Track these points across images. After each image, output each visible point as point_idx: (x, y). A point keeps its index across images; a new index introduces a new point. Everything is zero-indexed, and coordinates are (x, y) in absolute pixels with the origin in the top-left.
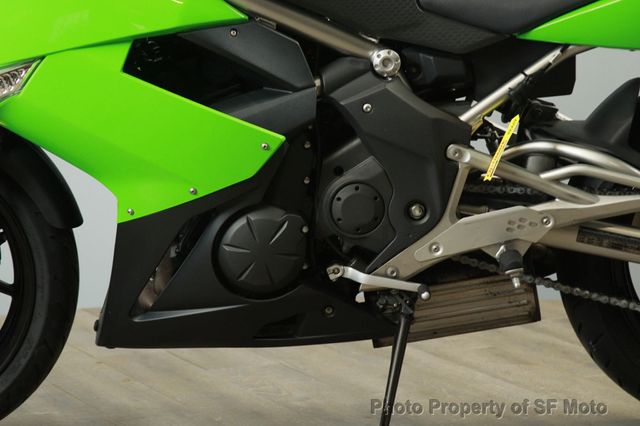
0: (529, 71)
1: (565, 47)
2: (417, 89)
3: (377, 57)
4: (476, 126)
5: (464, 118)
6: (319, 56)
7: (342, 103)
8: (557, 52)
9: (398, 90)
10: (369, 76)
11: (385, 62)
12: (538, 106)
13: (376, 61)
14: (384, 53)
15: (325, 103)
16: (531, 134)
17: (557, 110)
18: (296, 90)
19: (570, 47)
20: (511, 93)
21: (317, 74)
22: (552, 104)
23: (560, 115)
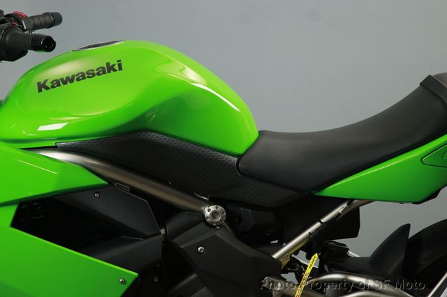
0: (324, 220)
1: (350, 201)
2: (239, 235)
3: (208, 211)
4: (285, 262)
5: (275, 256)
6: (164, 212)
7: (182, 247)
8: (345, 205)
9: (225, 236)
10: (202, 225)
11: (214, 214)
12: (333, 246)
13: (207, 214)
14: (212, 208)
15: (168, 246)
16: (329, 268)
17: (348, 249)
18: (146, 237)
19: (355, 201)
20: (311, 236)
21: (162, 225)
22: (345, 245)
23: (351, 253)
